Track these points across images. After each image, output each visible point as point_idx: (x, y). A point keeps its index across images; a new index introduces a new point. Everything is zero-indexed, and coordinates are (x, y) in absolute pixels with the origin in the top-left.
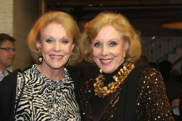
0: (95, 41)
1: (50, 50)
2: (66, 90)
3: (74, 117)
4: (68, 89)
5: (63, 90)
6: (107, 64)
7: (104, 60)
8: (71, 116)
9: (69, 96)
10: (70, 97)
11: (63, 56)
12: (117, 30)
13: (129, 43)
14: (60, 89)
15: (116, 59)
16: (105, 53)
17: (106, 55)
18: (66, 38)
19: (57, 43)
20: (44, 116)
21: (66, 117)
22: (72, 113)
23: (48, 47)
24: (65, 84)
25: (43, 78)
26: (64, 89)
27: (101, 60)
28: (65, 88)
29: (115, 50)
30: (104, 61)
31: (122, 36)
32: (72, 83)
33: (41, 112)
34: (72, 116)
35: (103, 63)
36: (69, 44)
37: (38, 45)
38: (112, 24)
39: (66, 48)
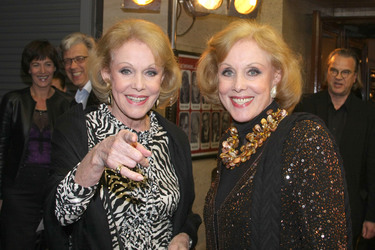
0: (223, 66)
1: (127, 87)
2: (156, 147)
3: (169, 193)
4: (159, 145)
5: (152, 147)
6: (242, 106)
7: (238, 98)
8: (164, 191)
9: (162, 156)
10: (164, 159)
11: (147, 97)
12: (263, 48)
13: (282, 73)
14: (147, 145)
15: (258, 97)
16: (239, 87)
17: (242, 90)
18: (154, 66)
19: (139, 75)
20: (122, 189)
21: (155, 193)
22: (166, 187)
23: (123, 81)
24: (155, 138)
25: (120, 126)
26: (152, 145)
27: (232, 98)
28: (154, 143)
29: (257, 83)
30: (236, 100)
31: (269, 60)
32: (164, 135)
33: (117, 182)
34: (166, 192)
35: (235, 104)
36: (157, 77)
37: (105, 76)
38: (253, 38)
39: (153, 83)
